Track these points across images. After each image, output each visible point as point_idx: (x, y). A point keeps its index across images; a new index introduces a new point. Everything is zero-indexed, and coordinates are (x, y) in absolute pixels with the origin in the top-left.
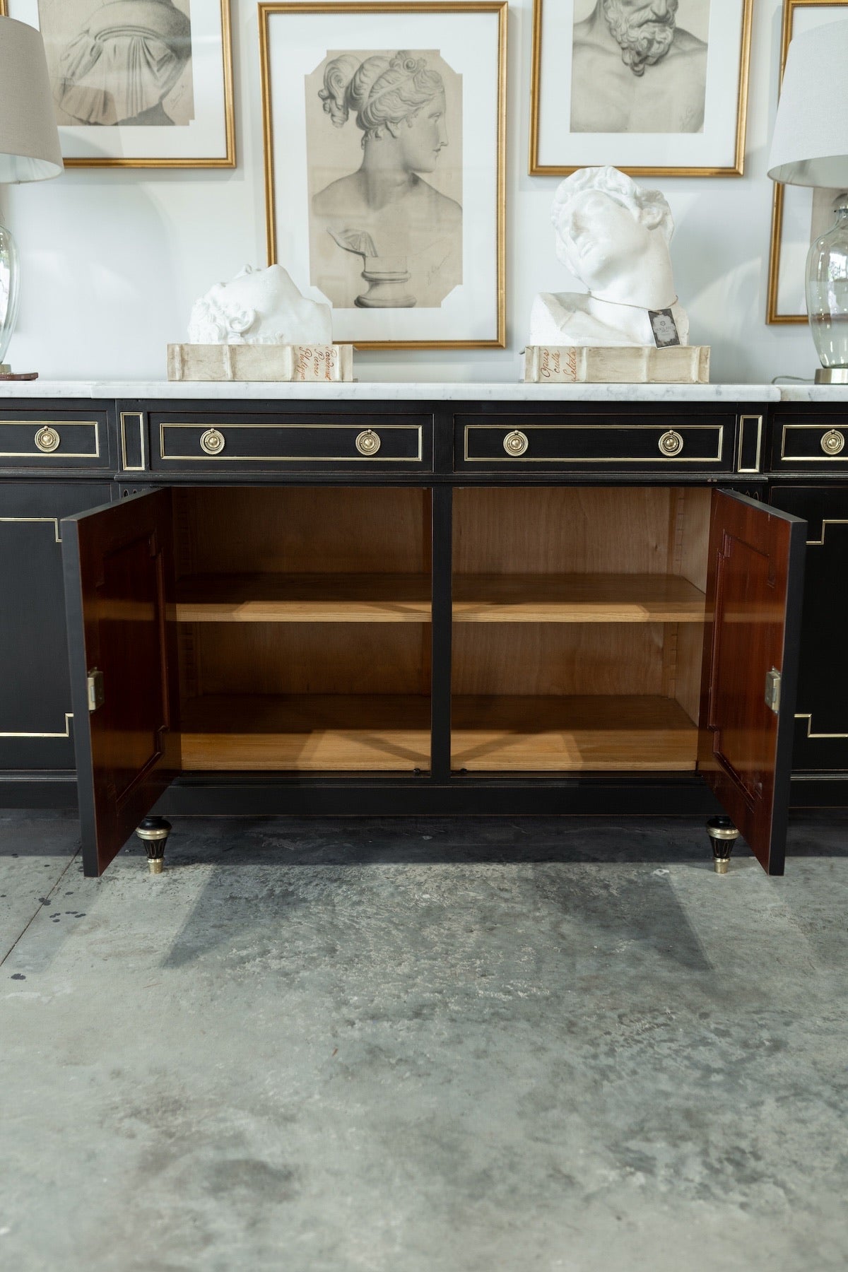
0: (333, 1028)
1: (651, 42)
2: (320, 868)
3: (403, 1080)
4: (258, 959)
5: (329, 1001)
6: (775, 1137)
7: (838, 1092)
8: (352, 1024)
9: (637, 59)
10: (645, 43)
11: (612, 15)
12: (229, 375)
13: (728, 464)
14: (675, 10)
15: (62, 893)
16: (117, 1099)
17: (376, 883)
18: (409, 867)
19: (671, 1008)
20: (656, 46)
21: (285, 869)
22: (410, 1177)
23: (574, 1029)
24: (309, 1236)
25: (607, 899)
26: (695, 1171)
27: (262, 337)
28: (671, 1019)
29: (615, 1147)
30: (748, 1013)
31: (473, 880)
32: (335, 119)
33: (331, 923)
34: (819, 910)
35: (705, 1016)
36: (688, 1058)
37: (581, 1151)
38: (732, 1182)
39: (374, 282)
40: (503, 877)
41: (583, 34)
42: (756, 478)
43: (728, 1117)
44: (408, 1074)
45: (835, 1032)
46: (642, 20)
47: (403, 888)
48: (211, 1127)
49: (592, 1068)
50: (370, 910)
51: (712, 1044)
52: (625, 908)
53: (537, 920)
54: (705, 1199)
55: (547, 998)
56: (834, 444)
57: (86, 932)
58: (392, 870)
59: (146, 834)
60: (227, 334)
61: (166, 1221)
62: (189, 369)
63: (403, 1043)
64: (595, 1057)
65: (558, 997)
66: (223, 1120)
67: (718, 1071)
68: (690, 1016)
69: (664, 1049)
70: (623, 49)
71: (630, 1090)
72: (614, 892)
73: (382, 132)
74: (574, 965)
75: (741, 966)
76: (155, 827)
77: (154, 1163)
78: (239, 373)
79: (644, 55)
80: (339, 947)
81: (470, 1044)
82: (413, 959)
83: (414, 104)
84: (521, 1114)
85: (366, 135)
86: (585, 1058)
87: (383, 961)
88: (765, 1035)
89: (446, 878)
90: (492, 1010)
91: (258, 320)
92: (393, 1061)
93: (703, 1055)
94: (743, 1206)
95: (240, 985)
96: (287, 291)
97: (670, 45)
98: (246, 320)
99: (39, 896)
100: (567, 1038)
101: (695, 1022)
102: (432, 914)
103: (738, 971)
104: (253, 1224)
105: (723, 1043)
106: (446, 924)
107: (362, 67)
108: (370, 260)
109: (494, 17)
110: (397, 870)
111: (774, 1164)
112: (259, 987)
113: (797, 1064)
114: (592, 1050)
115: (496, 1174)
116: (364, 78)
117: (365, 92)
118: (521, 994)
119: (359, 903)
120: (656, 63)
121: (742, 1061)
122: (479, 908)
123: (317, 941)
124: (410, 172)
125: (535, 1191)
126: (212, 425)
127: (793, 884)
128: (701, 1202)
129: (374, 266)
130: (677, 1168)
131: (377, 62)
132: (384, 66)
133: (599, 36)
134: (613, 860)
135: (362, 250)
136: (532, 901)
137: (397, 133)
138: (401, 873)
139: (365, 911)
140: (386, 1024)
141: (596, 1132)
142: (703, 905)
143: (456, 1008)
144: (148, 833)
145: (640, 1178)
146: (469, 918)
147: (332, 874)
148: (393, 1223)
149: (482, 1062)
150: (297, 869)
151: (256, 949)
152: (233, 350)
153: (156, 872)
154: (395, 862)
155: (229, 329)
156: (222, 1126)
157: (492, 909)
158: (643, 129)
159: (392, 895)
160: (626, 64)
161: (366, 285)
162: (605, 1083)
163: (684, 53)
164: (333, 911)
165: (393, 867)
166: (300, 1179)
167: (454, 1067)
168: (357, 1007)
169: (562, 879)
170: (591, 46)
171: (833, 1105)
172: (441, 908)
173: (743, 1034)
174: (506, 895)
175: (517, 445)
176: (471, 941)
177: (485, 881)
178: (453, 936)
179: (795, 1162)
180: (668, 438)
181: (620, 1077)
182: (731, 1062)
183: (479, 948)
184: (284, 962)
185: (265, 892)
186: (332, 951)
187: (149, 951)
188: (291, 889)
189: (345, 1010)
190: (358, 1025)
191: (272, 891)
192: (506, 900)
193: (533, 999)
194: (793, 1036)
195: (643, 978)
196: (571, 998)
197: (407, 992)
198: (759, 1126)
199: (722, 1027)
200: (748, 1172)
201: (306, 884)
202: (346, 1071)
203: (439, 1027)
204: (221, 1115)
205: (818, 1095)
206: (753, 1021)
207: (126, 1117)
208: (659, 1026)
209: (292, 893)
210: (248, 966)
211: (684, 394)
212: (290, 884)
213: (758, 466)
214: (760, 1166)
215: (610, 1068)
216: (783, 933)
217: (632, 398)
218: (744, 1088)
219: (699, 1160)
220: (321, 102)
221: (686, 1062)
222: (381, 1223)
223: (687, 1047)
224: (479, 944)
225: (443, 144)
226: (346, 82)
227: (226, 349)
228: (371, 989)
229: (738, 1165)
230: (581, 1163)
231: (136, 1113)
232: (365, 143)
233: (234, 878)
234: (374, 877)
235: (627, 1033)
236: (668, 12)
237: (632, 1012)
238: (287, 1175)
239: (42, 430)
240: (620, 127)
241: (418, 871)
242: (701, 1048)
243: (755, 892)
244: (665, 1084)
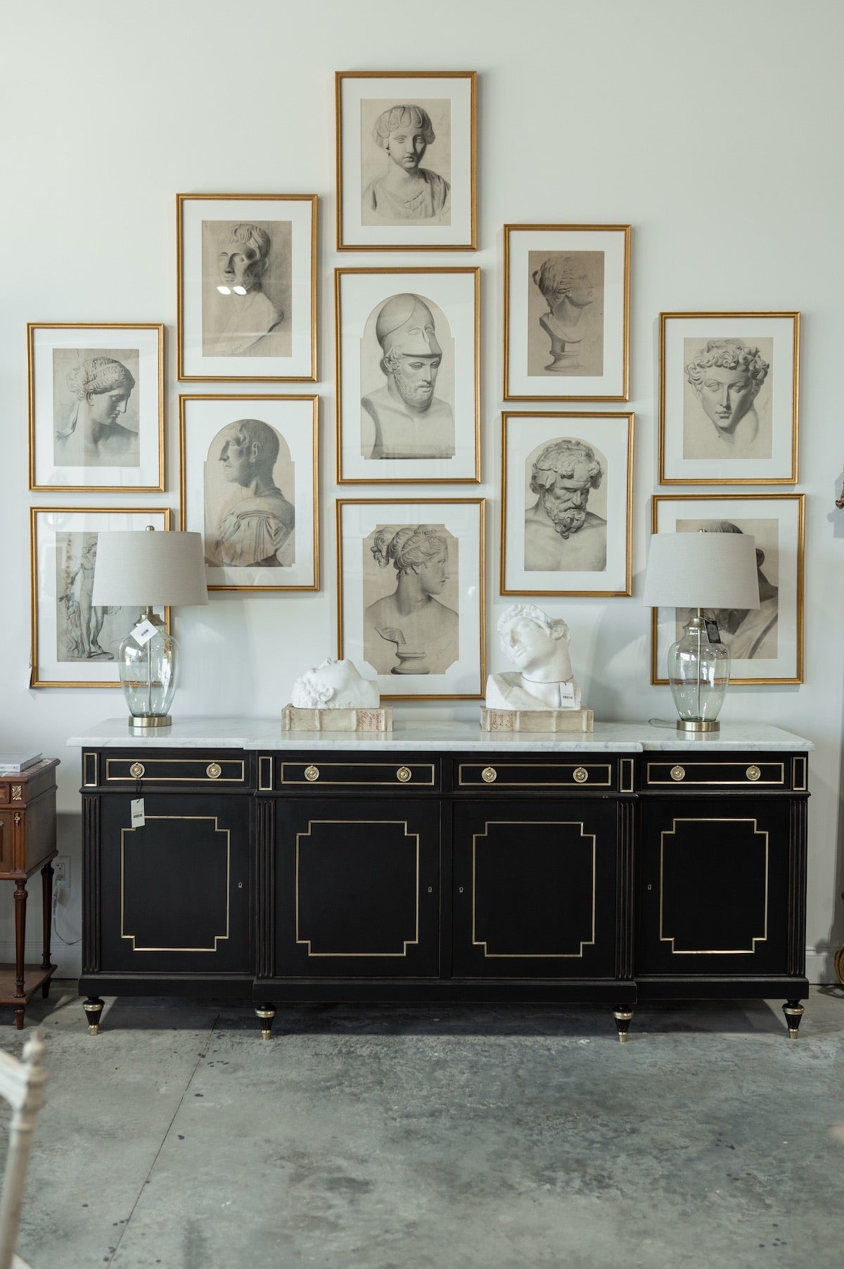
0: (384, 1121)
1: (572, 520)
2: (369, 1037)
3: (425, 1145)
4: (337, 1088)
5: (381, 1109)
6: (622, 1170)
7: (661, 1152)
8: (395, 1119)
9: (564, 529)
10: (569, 520)
11: (548, 505)
12: (318, 728)
13: (614, 786)
14: (586, 502)
15: (211, 1051)
16: (271, 1152)
17: (405, 1046)
18: (425, 1037)
19: (577, 1113)
20: (575, 522)
21: (347, 1037)
22: (429, 1184)
23: (521, 1123)
24: (380, 1206)
25: (548, 1056)
26: (577, 1184)
27: (336, 704)
28: (576, 1118)
29: (537, 1174)
30: (621, 1115)
31: (465, 1045)
32: (381, 563)
33: (379, 1069)
34: (678, 1063)
35: (596, 1117)
36: (583, 1136)
37: (519, 1176)
38: (595, 1188)
39: (403, 659)
40: (484, 1043)
41: (531, 515)
42: (630, 795)
43: (599, 1162)
44: (427, 1142)
45: (668, 1125)
46: (566, 508)
47: (421, 1050)
48: (324, 1164)
49: (528, 1140)
50: (402, 1062)
51: (598, 1130)
52: (559, 1061)
53: (503, 1068)
54: (579, 1194)
55: (506, 1108)
56: (679, 774)
57: (231, 1073)
58: (415, 1039)
59: (261, 1014)
60: (317, 702)
61: (308, 1200)
62: (294, 724)
63: (424, 1129)
64: (531, 1135)
65: (512, 1107)
66: (330, 1161)
67: (597, 1142)
68: (587, 1117)
69: (570, 1132)
70: (556, 523)
71: (548, 1150)
72: (553, 1053)
73: (409, 570)
74: (524, 1092)
75: (622, 1093)
76: (266, 1010)
77: (297, 1178)
78: (324, 726)
79: (568, 527)
80: (384, 1081)
81: (462, 1129)
82: (429, 1088)
83: (429, 555)
84: (488, 1160)
85: (400, 573)
86: (525, 1136)
87: (411, 1089)
88: (628, 1126)
89: (449, 1044)
90: (475, 1114)
91: (336, 694)
92: (419, 1137)
93: (591, 1135)
94: (598, 1197)
95: (329, 1100)
96: (354, 675)
97: (584, 522)
98: (328, 694)
99: (197, 1053)
100: (517, 1127)
101: (590, 1120)
102: (440, 1064)
103: (620, 1095)
104: (352, 1202)
105: (603, 1130)
106: (448, 1070)
107: (398, 534)
108: (401, 646)
109: (478, 506)
110: (418, 1039)
111: (618, 1181)
112: (340, 1101)
113: (643, 1139)
114: (530, 1132)
115: (473, 1184)
116: (398, 540)
117: (399, 547)
118: (492, 1106)
119: (395, 1057)
120: (576, 531)
121: (613, 1138)
122: (469, 1061)
123: (371, 1078)
124: (427, 594)
125: (493, 1191)
126: (312, 764)
127: (666, 1049)
128: (578, 1196)
129: (403, 649)
130: (567, 1183)
131: (406, 531)
132: (411, 534)
133: (541, 517)
134: (555, 1034)
135: (396, 640)
136: (501, 1057)
137: (418, 571)
138: (420, 1041)
139: (399, 1062)
140: (414, 1120)
141: (527, 1168)
142: (607, 1061)
143: (455, 1112)
144: (263, 1013)
145: (548, 1186)
146: (462, 1066)
147: (377, 1041)
148: (421, 1202)
149: (468, 1137)
150: (355, 1038)
151: (335, 1082)
152: (321, 712)
153: (266, 1039)
154: (416, 1034)
155: (318, 699)
156: (329, 1164)
157: (477, 1062)
158: (569, 569)
159: (415, 1053)
160: (558, 532)
161: (399, 661)
162: (535, 1147)
163: (592, 526)
164: (380, 1062)
165: (415, 1037)
166: (373, 1185)
167: (453, 1139)
168: (397, 1112)
169: (521, 1044)
170: (536, 522)
171: (656, 1158)
172: (446, 1061)
173: (616, 1125)
174: (486, 1054)
175: (490, 775)
176: (464, 1078)
177: (473, 1045)
178: (453, 1076)
179: (629, 1181)
180: (579, 772)
181: (543, 1144)
182: (606, 1139)
183: (469, 1082)
184: (353, 1089)
185: (336, 1051)
186: (381, 1083)
187: (272, 1082)
188: (352, 1049)
189: (390, 1113)
190: (398, 1120)
191: (340, 1051)
192: (486, 1057)
193: (499, 1108)
194: (643, 1128)
195: (564, 1098)
196: (521, 1108)
197: (426, 1105)
198: (615, 1166)
199: (605, 1123)
200: (604, 1184)
201: (361, 1047)
202: (393, 1141)
203: (444, 1121)
204: (328, 1159)
205: (650, 1153)
206: (623, 1119)
207: (278, 1159)
208: (568, 1121)
209: (353, 1052)
210: (332, 1091)
211: (586, 747)
212: (351, 1047)
213: (632, 789)
214: (611, 1182)
215: (539, 1140)
216: (653, 1076)
217: (556, 750)
218: (611, 1150)
219: (579, 1180)
220: (373, 554)
221: (581, 1138)
222: (415, 1202)
223: (583, 1131)
224: (468, 1081)
225: (446, 578)
226: (388, 542)
227: (317, 712)
228: (405, 1103)
229: (599, 1181)
230: (518, 1180)
231: (282, 1158)
232: (399, 577)
233: (316, 1043)
234: (403, 1043)
235: (550, 1125)
236: (582, 503)
237: (555, 1115)
238: (367, 1183)
239: (211, 765)
240: (556, 568)
241: (431, 1040)
242: (591, 1132)
243: (642, 1053)
244: (567, 1147)
